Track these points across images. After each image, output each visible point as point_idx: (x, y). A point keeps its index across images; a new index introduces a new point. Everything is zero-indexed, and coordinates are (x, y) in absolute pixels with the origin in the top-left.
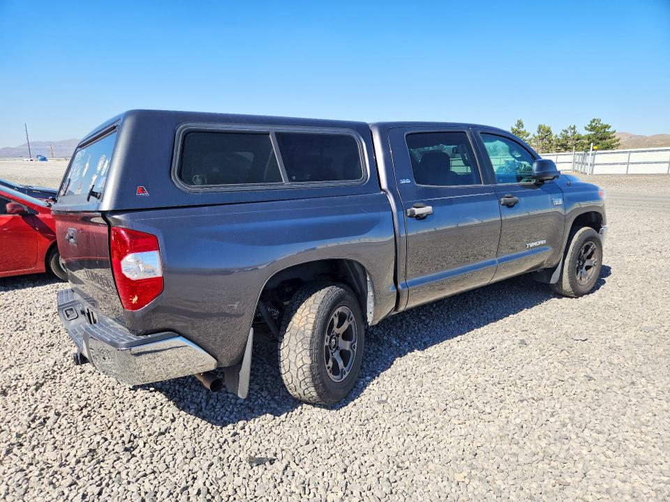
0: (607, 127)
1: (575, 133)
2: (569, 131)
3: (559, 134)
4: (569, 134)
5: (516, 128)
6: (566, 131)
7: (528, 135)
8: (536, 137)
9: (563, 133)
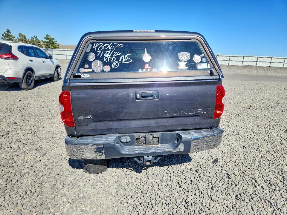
0: (53, 39)
1: (37, 39)
2: (34, 38)
3: (30, 39)
4: (35, 40)
5: (7, 33)
6: (33, 38)
7: (14, 37)
8: (18, 39)
9: (32, 39)
